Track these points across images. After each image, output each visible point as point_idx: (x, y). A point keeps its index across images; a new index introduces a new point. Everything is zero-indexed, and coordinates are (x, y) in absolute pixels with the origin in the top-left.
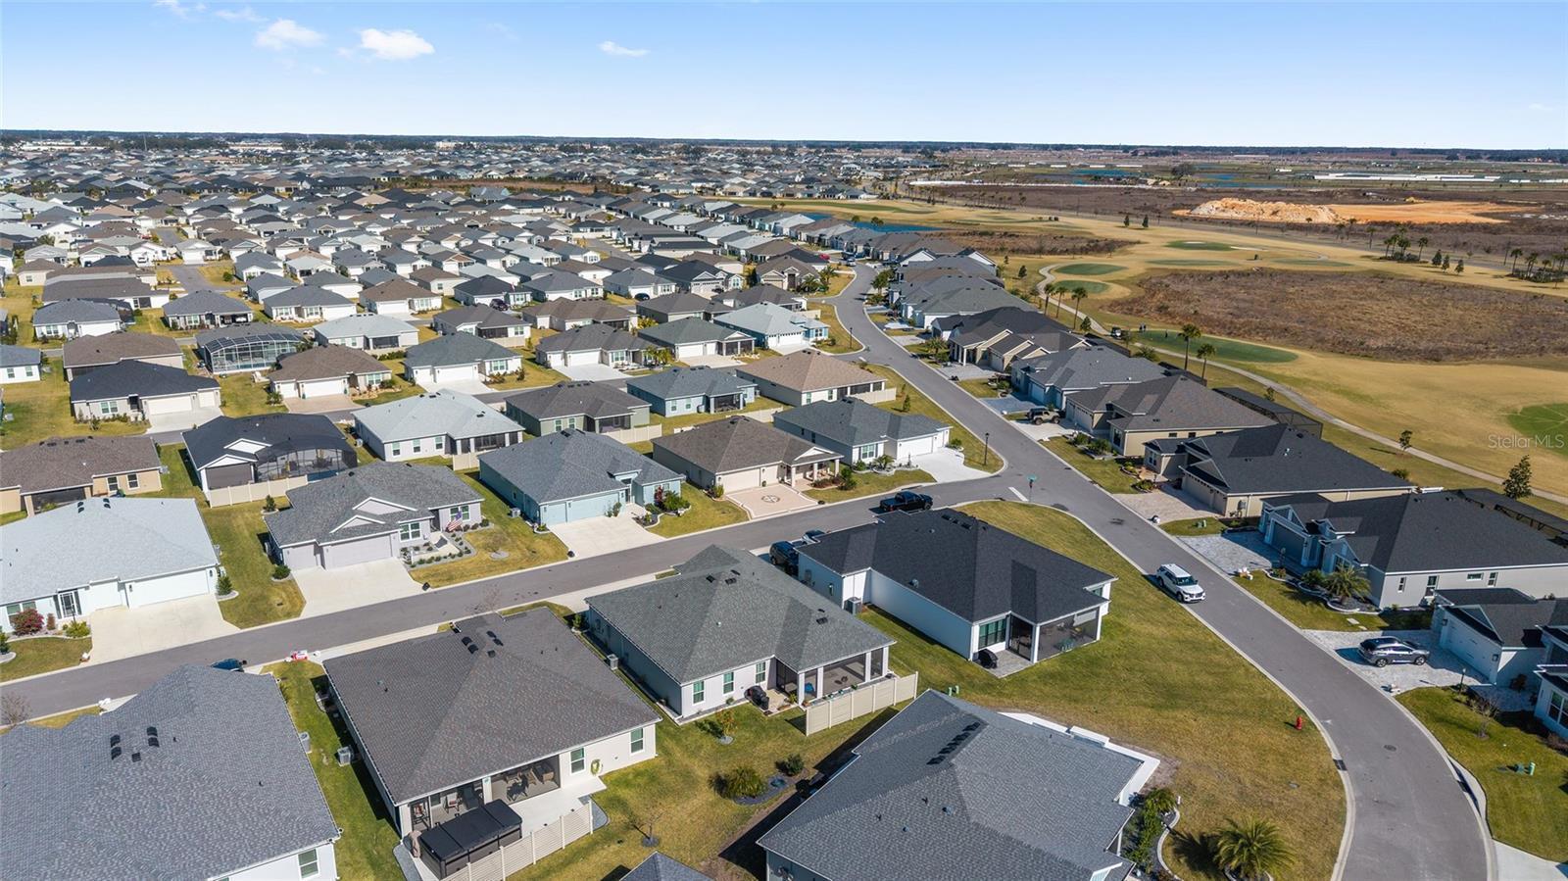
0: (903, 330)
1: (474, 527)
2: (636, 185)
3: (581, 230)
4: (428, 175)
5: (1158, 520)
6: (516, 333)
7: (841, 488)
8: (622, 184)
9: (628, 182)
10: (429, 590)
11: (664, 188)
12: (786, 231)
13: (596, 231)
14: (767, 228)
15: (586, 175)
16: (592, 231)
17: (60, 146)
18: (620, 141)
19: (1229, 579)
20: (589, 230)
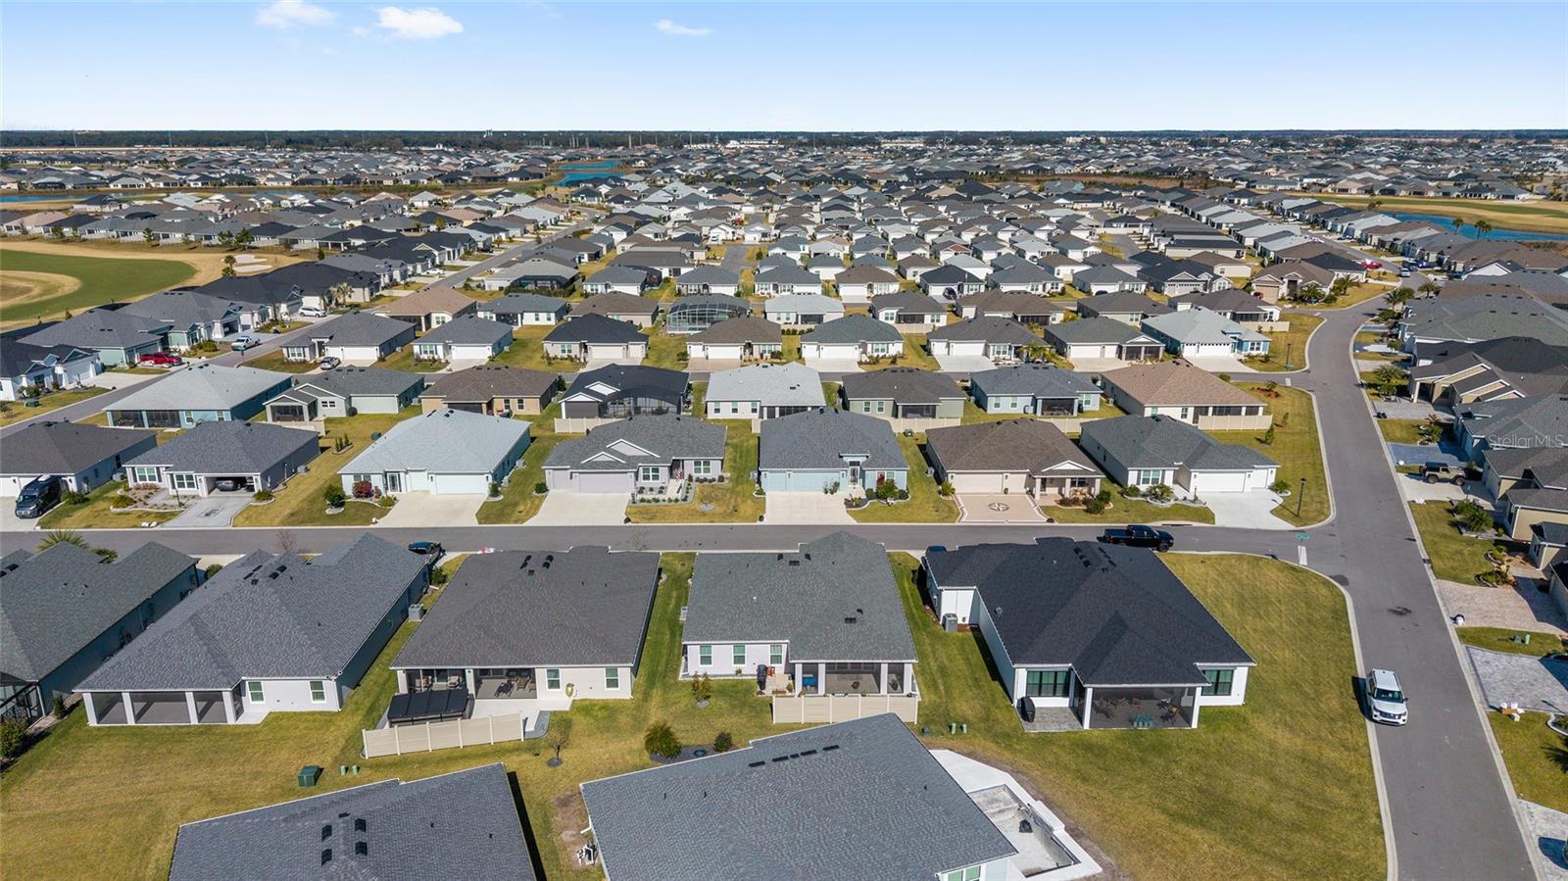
0: (1382, 354)
1: (710, 481)
2: (1234, 181)
3: (1115, 225)
4: (1025, 169)
5: (1460, 621)
6: (933, 321)
7: (1086, 511)
8: (1220, 179)
9: (1227, 178)
10: (629, 524)
11: (1261, 183)
12: (1357, 234)
13: (1130, 226)
14: (1339, 229)
15: (1186, 170)
16: (1126, 226)
17: (755, 144)
18: (1268, 134)
19: (1482, 713)
20: (1123, 225)
